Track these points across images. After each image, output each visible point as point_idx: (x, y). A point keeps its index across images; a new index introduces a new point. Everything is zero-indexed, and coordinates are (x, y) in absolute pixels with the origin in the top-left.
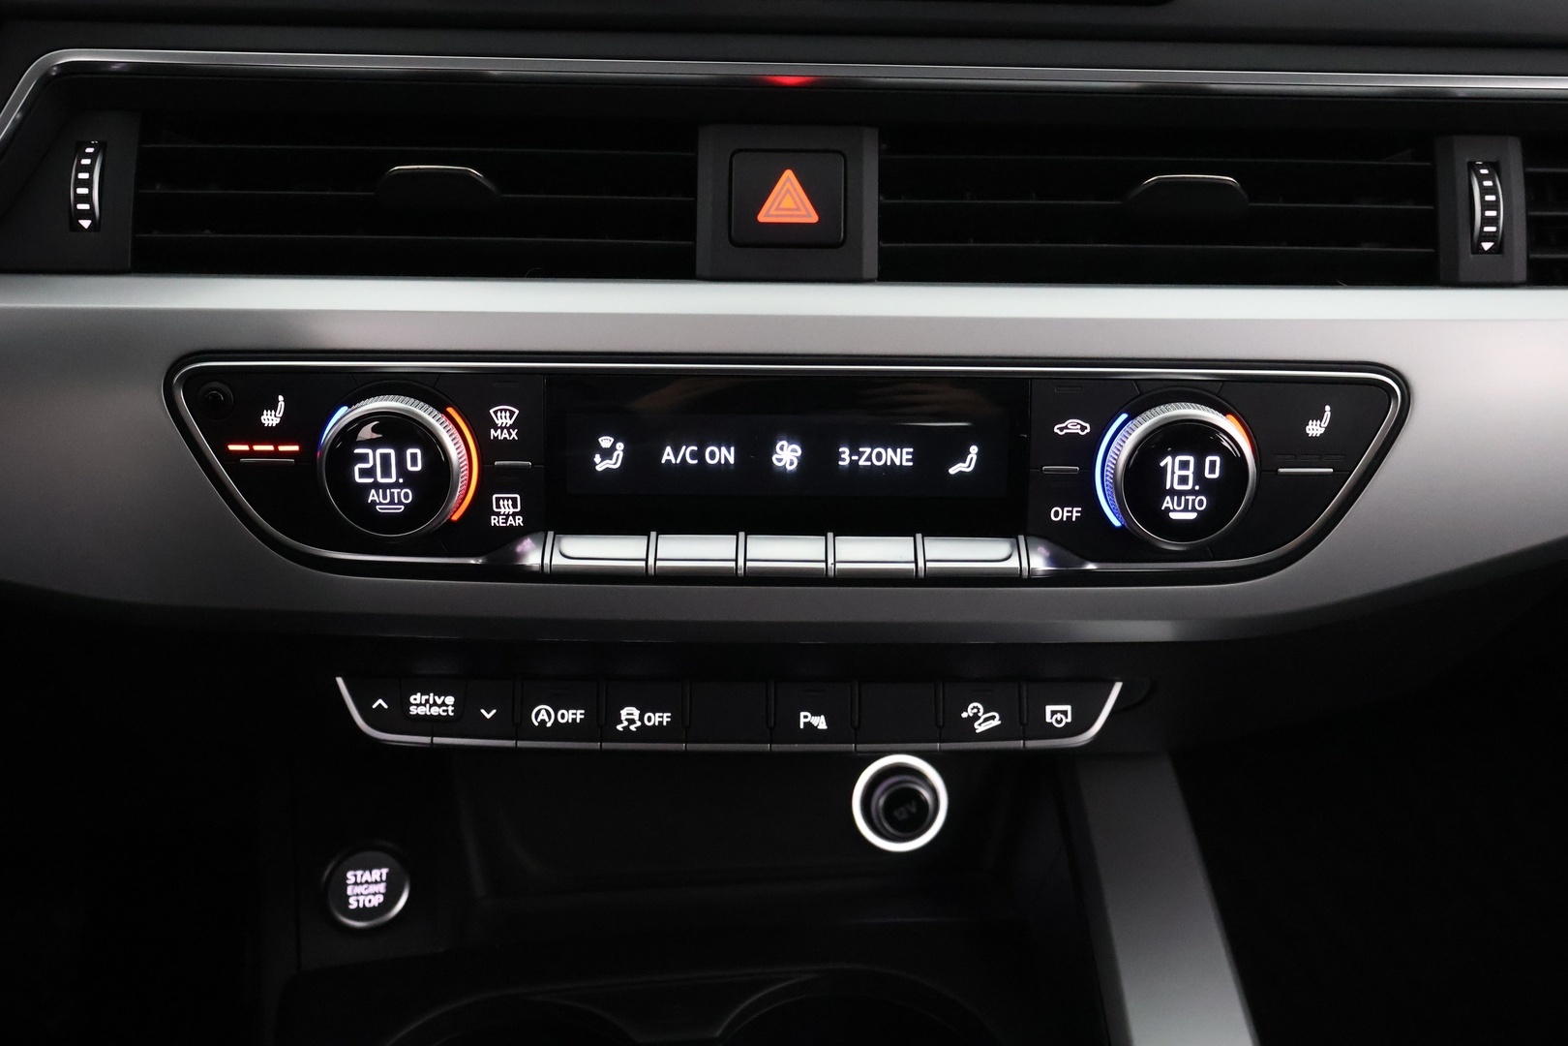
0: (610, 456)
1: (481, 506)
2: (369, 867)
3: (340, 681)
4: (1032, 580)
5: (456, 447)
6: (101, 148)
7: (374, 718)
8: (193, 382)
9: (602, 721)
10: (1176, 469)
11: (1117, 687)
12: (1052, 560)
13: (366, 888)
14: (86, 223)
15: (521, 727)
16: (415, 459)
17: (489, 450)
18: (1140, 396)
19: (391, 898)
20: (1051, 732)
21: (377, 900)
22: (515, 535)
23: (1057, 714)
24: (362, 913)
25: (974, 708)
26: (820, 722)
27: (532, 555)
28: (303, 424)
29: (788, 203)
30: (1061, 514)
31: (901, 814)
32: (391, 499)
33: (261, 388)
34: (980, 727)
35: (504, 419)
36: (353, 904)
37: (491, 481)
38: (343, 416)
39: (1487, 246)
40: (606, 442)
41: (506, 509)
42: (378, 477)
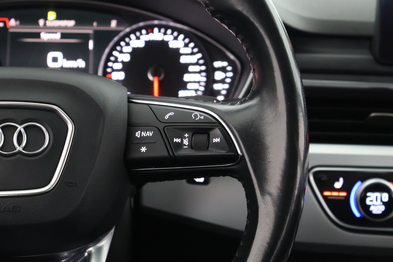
8: (316, 175)
16: (385, 196)
28: (348, 187)
32: (378, 209)
38: (361, 182)
42: (375, 202)
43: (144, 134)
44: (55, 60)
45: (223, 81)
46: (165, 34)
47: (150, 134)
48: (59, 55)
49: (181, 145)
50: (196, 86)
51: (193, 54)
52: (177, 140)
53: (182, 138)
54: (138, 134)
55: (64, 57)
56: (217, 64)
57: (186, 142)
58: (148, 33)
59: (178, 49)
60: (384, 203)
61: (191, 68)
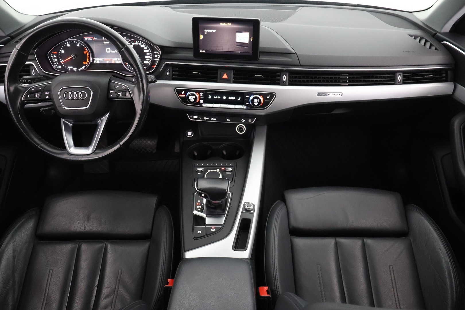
0: (210, 97)
1: (199, 101)
2: (190, 132)
3: (188, 115)
4: (244, 109)
5: (197, 96)
6: (169, 70)
7: (190, 118)
8: (177, 90)
9: (210, 119)
10: (255, 100)
11: (256, 118)
12: (246, 107)
13: (190, 133)
14: (168, 76)
15: (203, 119)
16: (194, 97)
17: (200, 96)
18: (253, 94)
19: (192, 135)
20: (249, 122)
21: (191, 135)
22: (202, 103)
23: (250, 121)
24: (189, 136)
25: (243, 120)
26: (229, 120)
27: (204, 105)
28: (185, 94)
29: (225, 76)
30: (247, 104)
31: (240, 130)
32: (192, 100)
33: (182, 91)
34: (243, 121)
35: (201, 94)
36: (188, 135)
37: (200, 99)
38: (188, 93)
39: (284, 82)
40: (210, 96)
41: (201, 101)
42: (191, 98)
43: (112, 92)
44: (108, 50)
45: (157, 58)
46: (139, 43)
47: (113, 92)
48: (109, 49)
49: (120, 95)
50: (149, 60)
51: (147, 49)
52: (119, 94)
53: (120, 93)
54: (110, 92)
55: (111, 50)
56: (155, 52)
57: (121, 94)
58: (134, 43)
59: (143, 48)
60: (194, 99)
61: (147, 54)
